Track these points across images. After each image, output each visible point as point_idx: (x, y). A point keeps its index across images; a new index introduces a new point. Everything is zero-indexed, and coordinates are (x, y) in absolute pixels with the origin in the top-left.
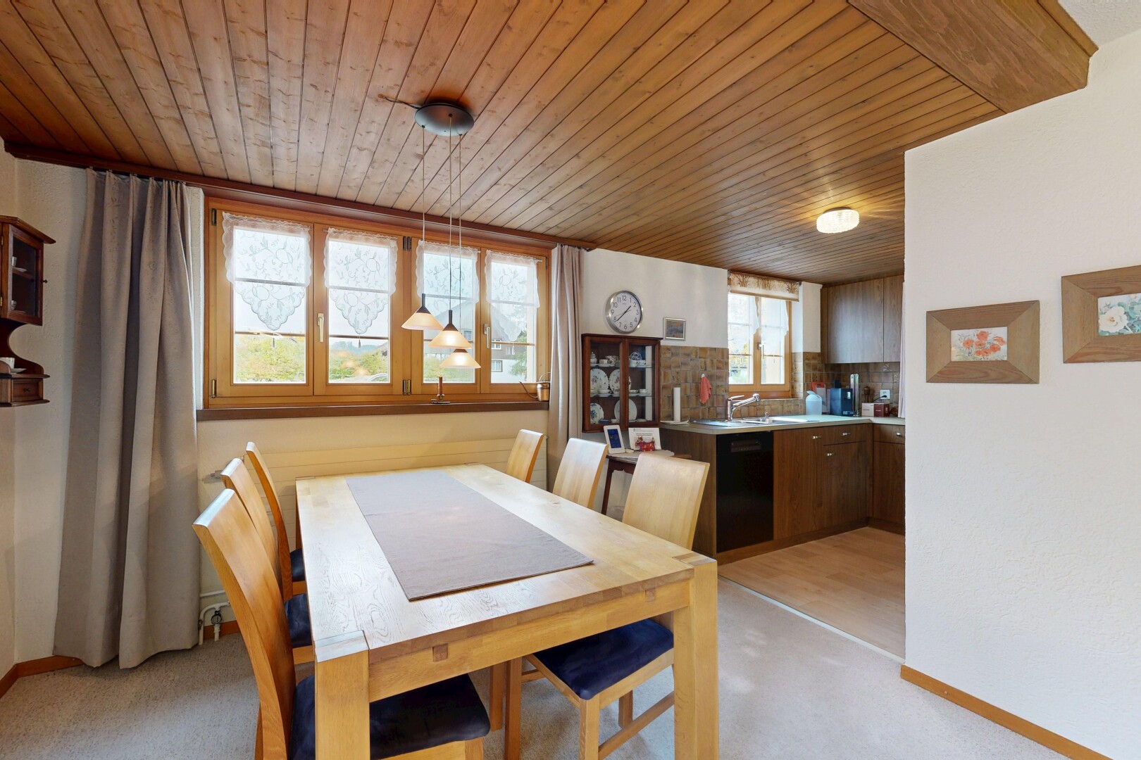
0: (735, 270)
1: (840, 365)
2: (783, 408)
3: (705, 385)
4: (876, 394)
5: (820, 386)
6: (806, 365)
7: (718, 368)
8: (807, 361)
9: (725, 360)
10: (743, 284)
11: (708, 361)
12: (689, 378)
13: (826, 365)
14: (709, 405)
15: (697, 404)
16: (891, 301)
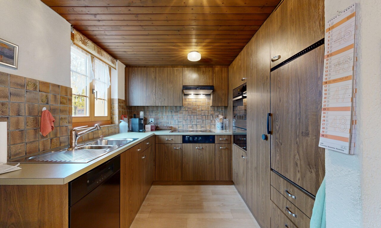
0: (78, 28)
1: (131, 107)
2: (109, 131)
3: (47, 118)
4: (148, 120)
5: (125, 117)
6: (119, 106)
7: (61, 103)
8: (119, 104)
9: (69, 97)
10: (84, 43)
11: (51, 96)
12: (23, 111)
13: (127, 106)
14: (52, 136)
15: (35, 138)
16: (159, 79)
